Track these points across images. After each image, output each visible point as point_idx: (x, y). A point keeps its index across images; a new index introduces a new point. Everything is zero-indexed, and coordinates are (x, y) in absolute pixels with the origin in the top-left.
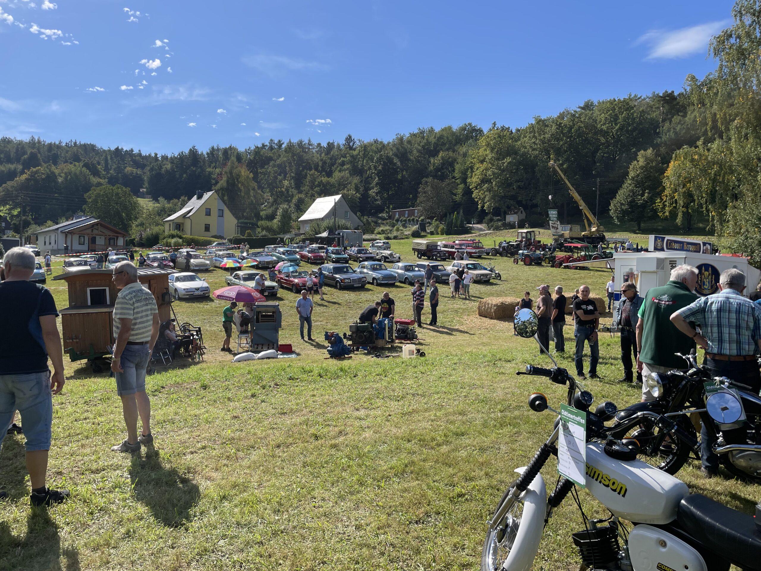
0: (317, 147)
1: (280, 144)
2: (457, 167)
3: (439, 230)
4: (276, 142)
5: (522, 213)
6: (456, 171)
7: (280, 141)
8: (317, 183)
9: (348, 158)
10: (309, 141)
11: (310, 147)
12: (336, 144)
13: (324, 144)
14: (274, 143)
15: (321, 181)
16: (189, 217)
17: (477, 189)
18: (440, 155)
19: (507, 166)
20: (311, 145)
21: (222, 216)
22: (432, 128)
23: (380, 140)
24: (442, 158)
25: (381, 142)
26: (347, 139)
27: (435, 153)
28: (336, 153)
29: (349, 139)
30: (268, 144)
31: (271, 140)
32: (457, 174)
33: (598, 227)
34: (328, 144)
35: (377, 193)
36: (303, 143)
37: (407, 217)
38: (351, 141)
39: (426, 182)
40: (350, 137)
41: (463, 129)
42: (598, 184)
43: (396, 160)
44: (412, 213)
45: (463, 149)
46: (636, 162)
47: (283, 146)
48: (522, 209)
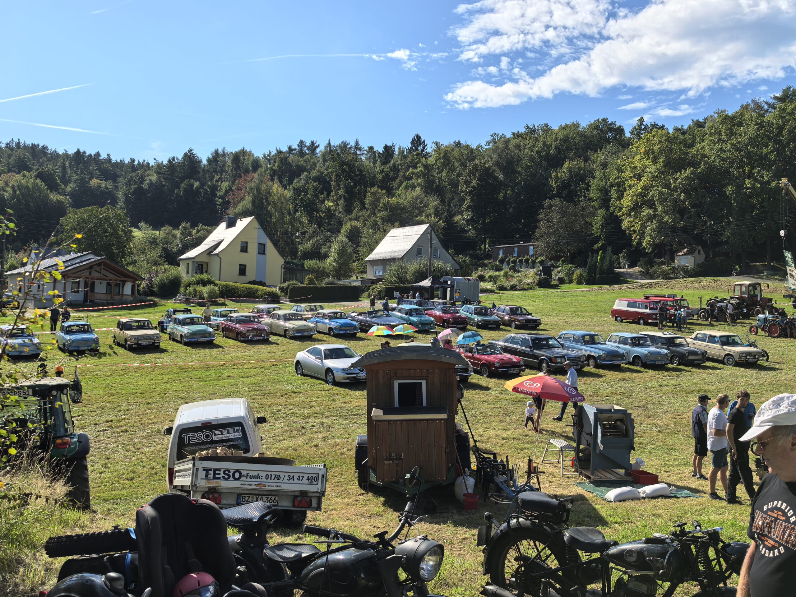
0: (368, 152)
1: (313, 147)
2: (594, 183)
3: (575, 277)
4: (308, 144)
5: (699, 253)
6: (593, 189)
7: (313, 143)
8: (381, 205)
9: (419, 169)
10: (357, 143)
11: (358, 152)
12: (397, 149)
14: (305, 146)
15: (388, 202)
16: (217, 255)
17: (629, 215)
18: (566, 165)
19: (681, 183)
20: (360, 149)
21: (264, 253)
22: (546, 125)
23: (463, 142)
24: (570, 170)
25: (467, 146)
26: (413, 142)
28: (399, 161)
29: (417, 141)
30: (297, 148)
31: (302, 142)
32: (594, 194)
34: (386, 148)
35: (468, 221)
36: (348, 146)
37: (518, 257)
38: (420, 144)
39: (550, 205)
40: (418, 137)
41: (595, 126)
43: (497, 173)
44: (524, 251)
45: (600, 157)
47: (318, 150)
48: (700, 248)
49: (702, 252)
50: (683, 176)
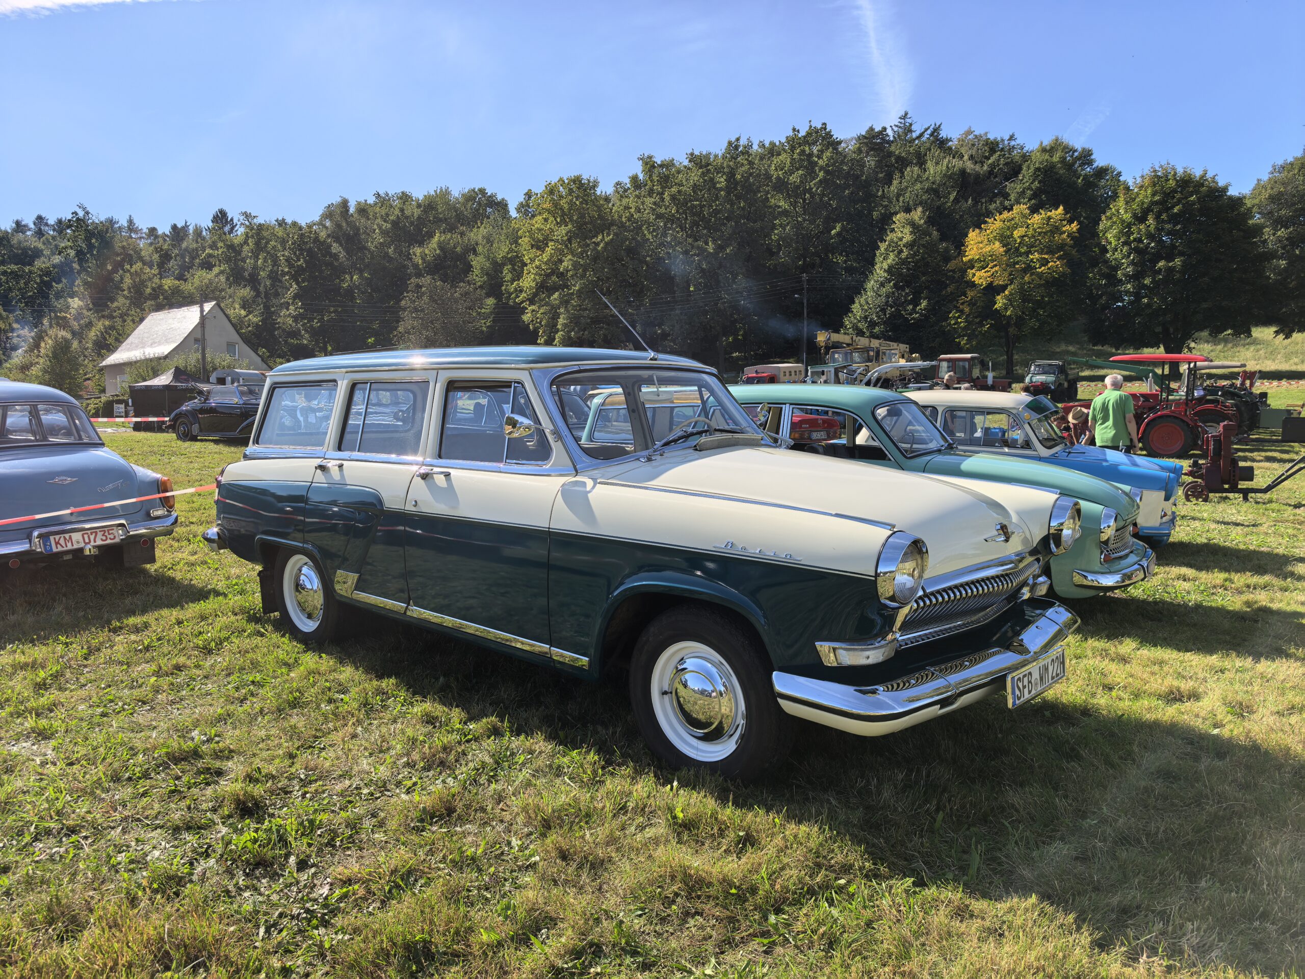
0: (149, 236)
6: (475, 271)
8: (148, 291)
9: (221, 251)
10: (131, 222)
11: (133, 235)
12: (191, 229)
13: (164, 229)
15: (160, 286)
18: (436, 239)
19: (605, 248)
20: (136, 231)
22: (404, 194)
23: (289, 221)
24: (441, 246)
25: (295, 224)
26: (215, 219)
27: (421, 239)
28: (194, 243)
29: (221, 218)
34: (174, 227)
36: (116, 226)
38: (227, 222)
39: (418, 286)
40: (223, 214)
41: (471, 197)
42: (804, 286)
43: (336, 248)
46: (891, 235)
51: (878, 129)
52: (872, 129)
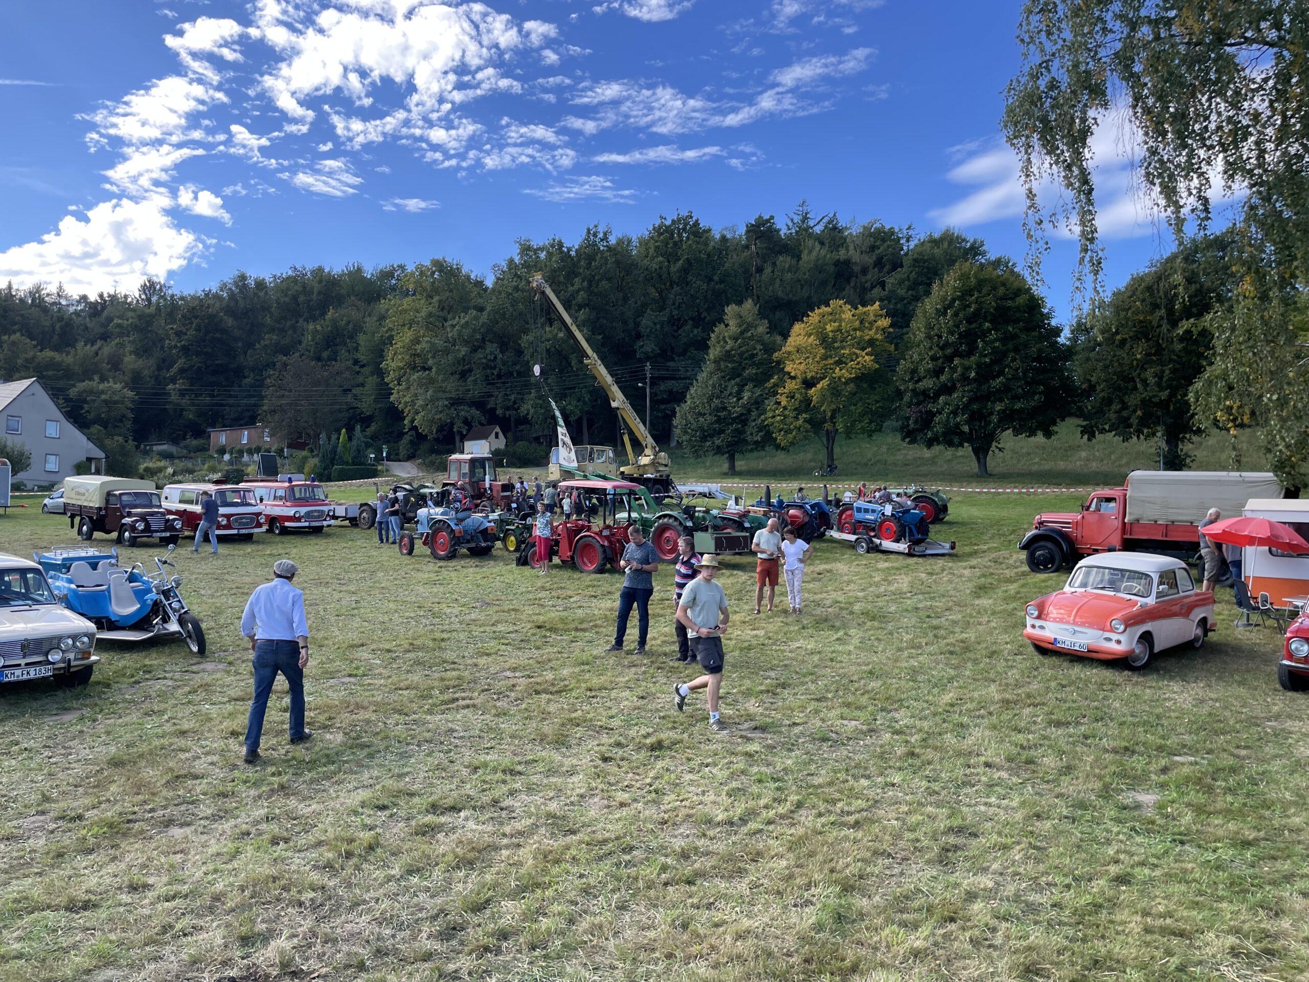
0: (79, 303)
2: (364, 340)
5: (497, 436)
6: (363, 348)
10: (60, 288)
11: (63, 302)
12: (118, 297)
13: (94, 297)
17: (399, 382)
18: (329, 316)
20: (65, 297)
22: (320, 267)
24: (334, 321)
26: (145, 289)
27: (319, 313)
32: (363, 356)
33: (656, 454)
34: (103, 296)
36: (44, 293)
37: (246, 444)
39: (285, 365)
40: (152, 283)
41: (387, 274)
42: (649, 375)
43: (229, 323)
44: (257, 436)
46: (722, 326)
48: (498, 429)
49: (501, 435)
50: (463, 321)
51: (766, 217)
52: (760, 217)
